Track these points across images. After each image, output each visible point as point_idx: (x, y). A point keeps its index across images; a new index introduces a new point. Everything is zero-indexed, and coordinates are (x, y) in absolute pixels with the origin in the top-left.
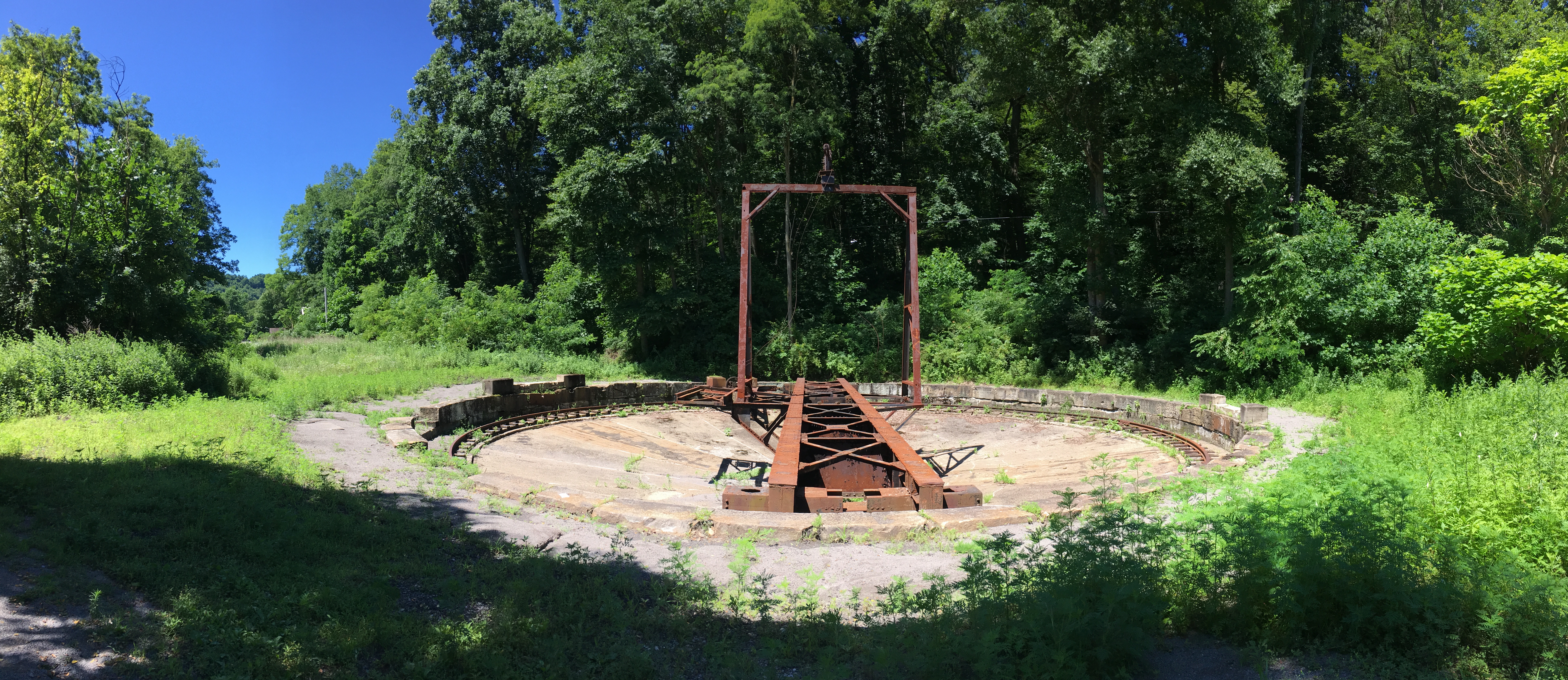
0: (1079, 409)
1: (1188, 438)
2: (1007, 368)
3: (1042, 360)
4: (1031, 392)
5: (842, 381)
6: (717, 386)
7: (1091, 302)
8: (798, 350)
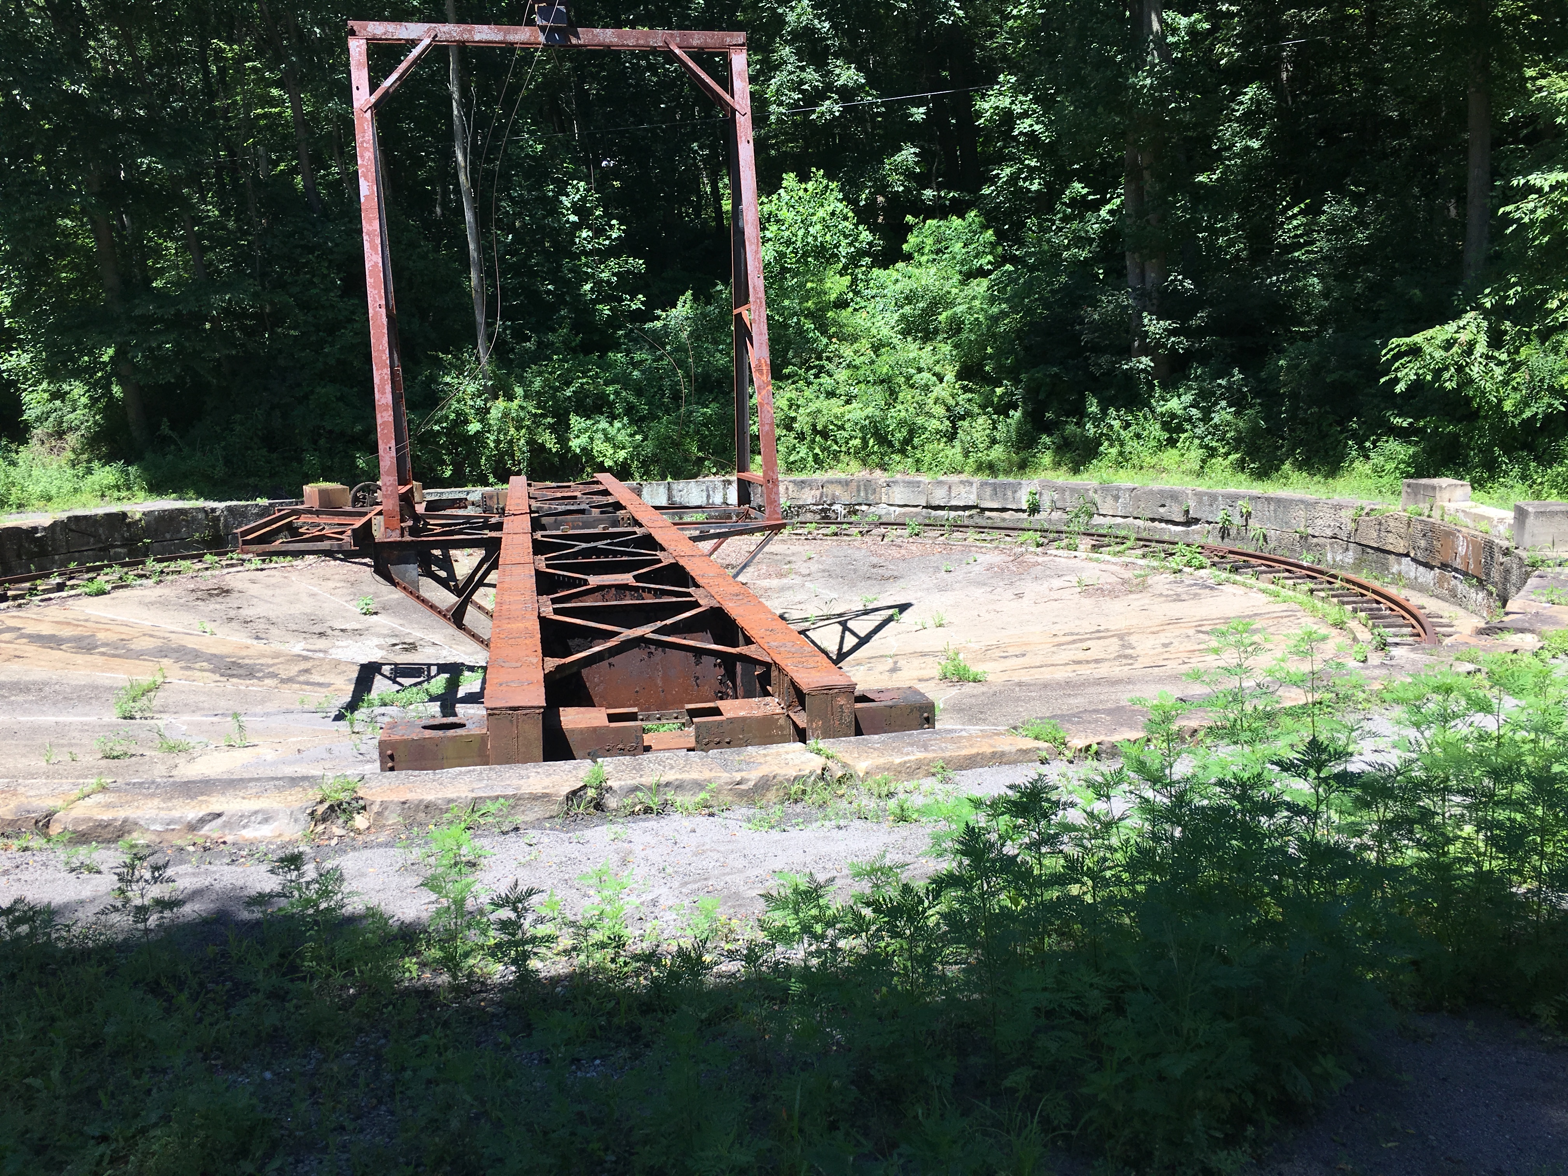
0: (1109, 521)
1: (1377, 585)
2: (951, 436)
3: (1025, 414)
4: (1004, 486)
5: (607, 480)
6: (328, 505)
7: (1132, 276)
8: (506, 414)
